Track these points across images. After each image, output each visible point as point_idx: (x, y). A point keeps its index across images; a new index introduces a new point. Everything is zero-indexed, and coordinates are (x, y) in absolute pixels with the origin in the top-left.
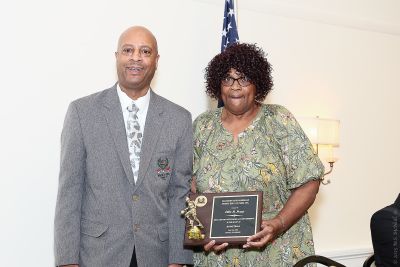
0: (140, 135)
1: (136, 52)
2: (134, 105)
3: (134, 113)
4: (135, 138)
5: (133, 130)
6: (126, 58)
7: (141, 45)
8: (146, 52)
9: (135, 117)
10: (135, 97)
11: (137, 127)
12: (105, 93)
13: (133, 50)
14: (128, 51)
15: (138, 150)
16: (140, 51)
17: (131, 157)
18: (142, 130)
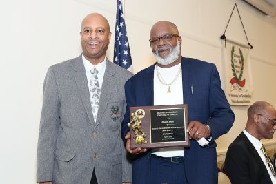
0: (99, 90)
1: (94, 33)
2: (95, 69)
3: (95, 74)
5: (94, 86)
6: (87, 37)
7: (96, 27)
8: (100, 31)
9: (96, 77)
10: (95, 63)
11: (97, 85)
12: (73, 61)
13: (91, 31)
14: (88, 31)
15: (98, 101)
16: (96, 31)
17: (92, 106)
18: (100, 87)
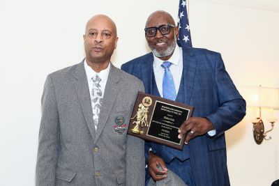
0: (101, 100)
1: (99, 35)
2: (97, 76)
3: (97, 82)
4: (98, 102)
5: (96, 96)
6: (92, 40)
7: (102, 29)
8: (107, 35)
9: (98, 85)
10: (98, 70)
11: (100, 94)
12: (74, 68)
13: (97, 34)
14: (93, 34)
16: (102, 34)
17: (94, 117)
18: (102, 97)
